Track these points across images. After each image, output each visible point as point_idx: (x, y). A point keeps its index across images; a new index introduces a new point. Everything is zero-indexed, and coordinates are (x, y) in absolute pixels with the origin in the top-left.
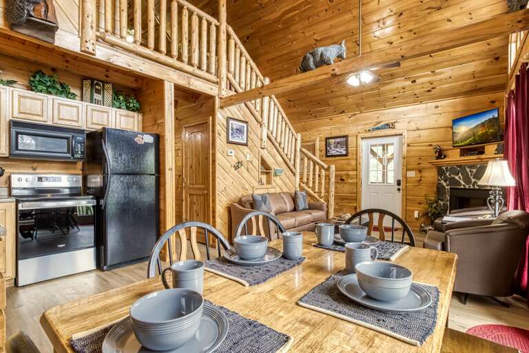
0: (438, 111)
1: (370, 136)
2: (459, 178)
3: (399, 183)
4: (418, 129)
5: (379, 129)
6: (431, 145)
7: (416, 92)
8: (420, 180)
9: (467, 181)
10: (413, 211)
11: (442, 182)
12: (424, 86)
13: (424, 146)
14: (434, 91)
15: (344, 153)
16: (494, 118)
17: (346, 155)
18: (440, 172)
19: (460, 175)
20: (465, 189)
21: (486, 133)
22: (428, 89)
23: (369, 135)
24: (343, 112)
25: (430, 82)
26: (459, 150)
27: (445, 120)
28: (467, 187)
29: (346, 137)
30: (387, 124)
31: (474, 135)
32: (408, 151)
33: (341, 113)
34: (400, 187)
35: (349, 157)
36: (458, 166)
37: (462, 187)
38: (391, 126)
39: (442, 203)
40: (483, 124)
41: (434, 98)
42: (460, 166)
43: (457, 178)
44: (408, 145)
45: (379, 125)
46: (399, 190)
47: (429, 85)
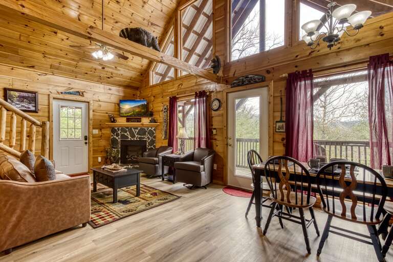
0: (110, 92)
1: (63, 98)
2: (127, 134)
3: (86, 138)
4: (99, 101)
5: (70, 93)
6: (107, 113)
7: (102, 75)
8: (101, 136)
9: (133, 136)
10: (97, 158)
11: (115, 137)
12: (107, 73)
13: (104, 113)
14: (111, 79)
15: (33, 109)
16: (145, 105)
17: (35, 112)
18: (113, 130)
19: (128, 133)
20: (131, 141)
21: (140, 111)
22: (109, 76)
23: (61, 96)
24: (33, 67)
25: (112, 72)
26: (125, 118)
27: (114, 99)
28: (132, 139)
29: (35, 93)
30: (78, 92)
31: (133, 111)
32: (94, 115)
33: (30, 67)
34: (87, 141)
35: (40, 113)
36: (126, 128)
37: (129, 139)
38: (81, 94)
39: (115, 150)
40: (139, 106)
41: (109, 83)
42: (127, 128)
43: (126, 134)
44: (93, 111)
45: (71, 91)
46: (86, 143)
47: (110, 74)
